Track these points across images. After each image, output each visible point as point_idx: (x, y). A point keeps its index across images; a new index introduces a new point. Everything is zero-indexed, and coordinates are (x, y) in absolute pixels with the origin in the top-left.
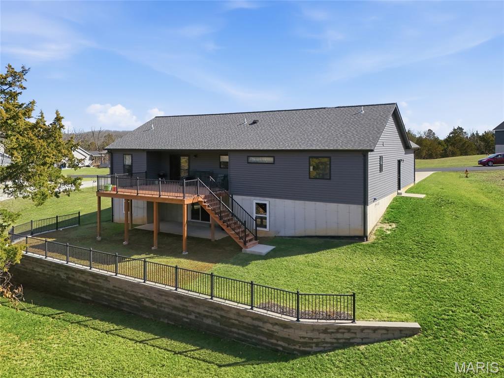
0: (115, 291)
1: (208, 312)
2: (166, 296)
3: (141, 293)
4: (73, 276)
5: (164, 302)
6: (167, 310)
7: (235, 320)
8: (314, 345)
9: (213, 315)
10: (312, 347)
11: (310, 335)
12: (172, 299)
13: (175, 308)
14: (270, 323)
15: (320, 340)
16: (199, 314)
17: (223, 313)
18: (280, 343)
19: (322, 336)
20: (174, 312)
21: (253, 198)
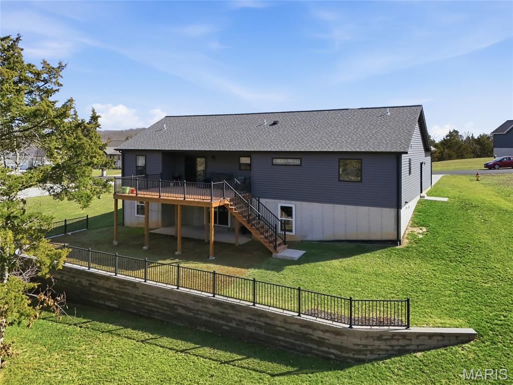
0: (144, 297)
1: (251, 319)
2: (202, 303)
3: (174, 301)
4: (97, 282)
5: (202, 309)
6: (204, 318)
7: (281, 327)
8: (368, 353)
9: (256, 322)
10: (366, 355)
11: (364, 342)
12: (210, 306)
13: (213, 315)
14: (320, 330)
15: (375, 347)
16: (240, 321)
17: (268, 320)
18: (332, 351)
19: (377, 343)
20: (212, 319)
21: (277, 201)
